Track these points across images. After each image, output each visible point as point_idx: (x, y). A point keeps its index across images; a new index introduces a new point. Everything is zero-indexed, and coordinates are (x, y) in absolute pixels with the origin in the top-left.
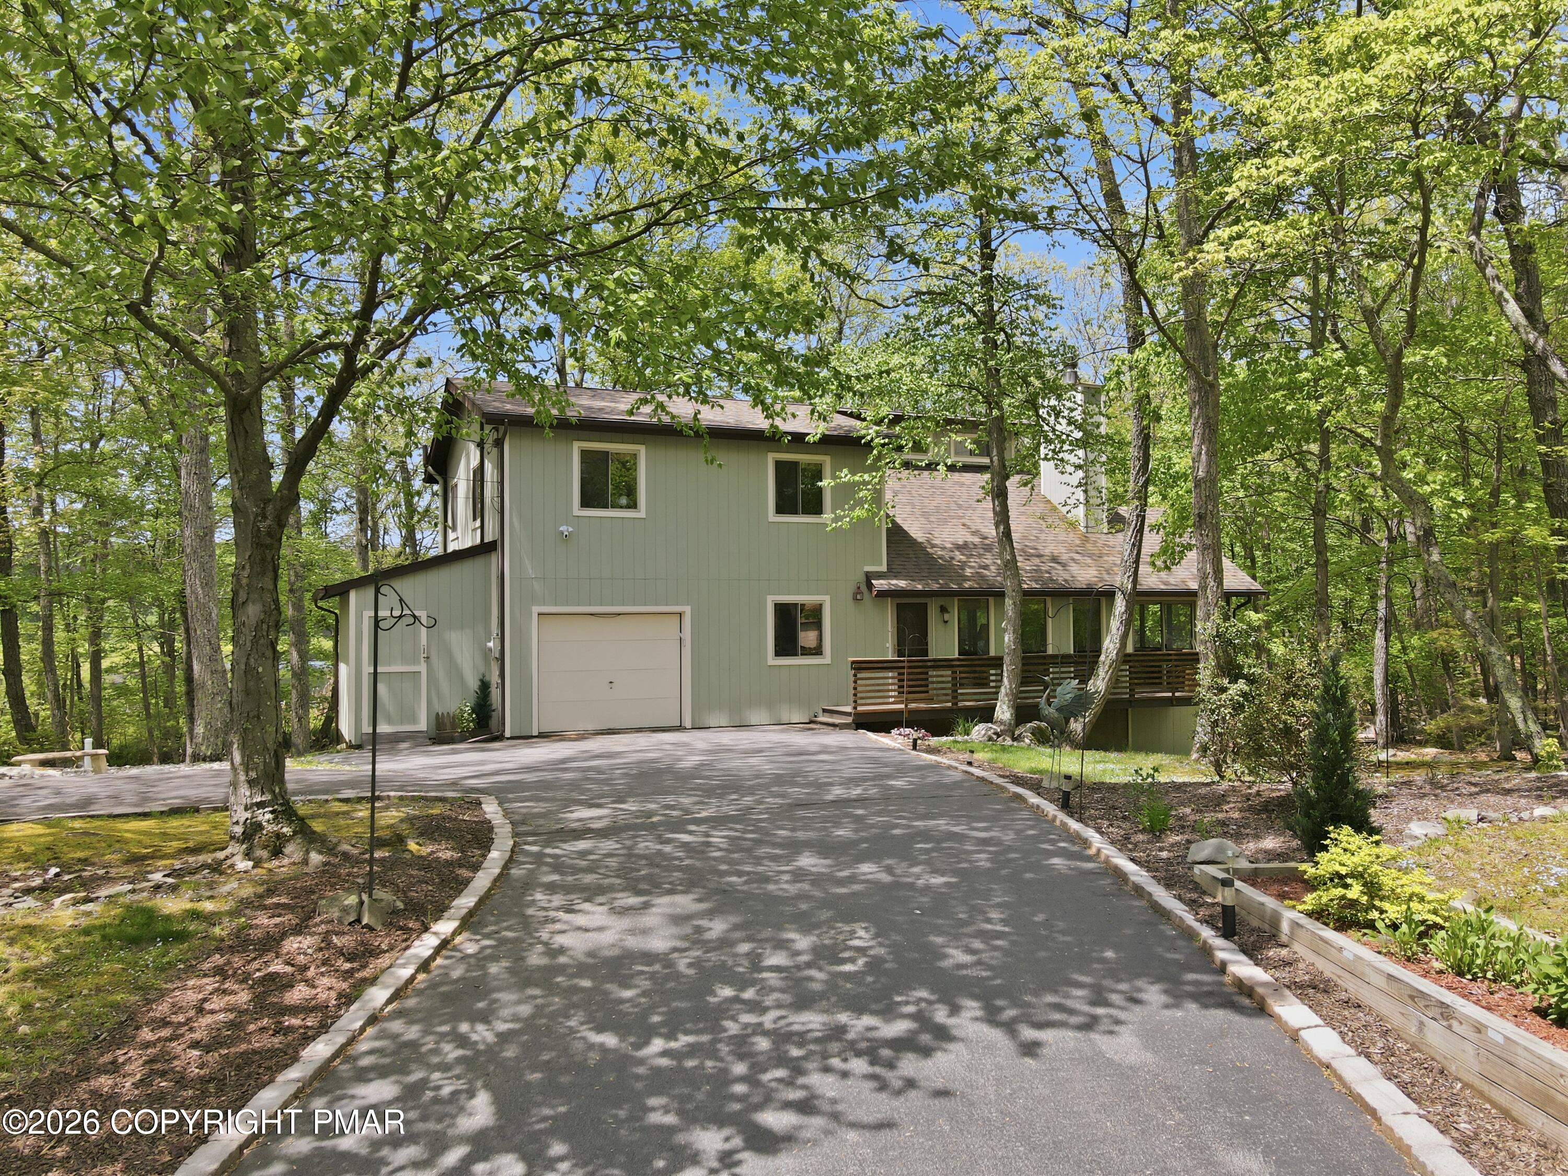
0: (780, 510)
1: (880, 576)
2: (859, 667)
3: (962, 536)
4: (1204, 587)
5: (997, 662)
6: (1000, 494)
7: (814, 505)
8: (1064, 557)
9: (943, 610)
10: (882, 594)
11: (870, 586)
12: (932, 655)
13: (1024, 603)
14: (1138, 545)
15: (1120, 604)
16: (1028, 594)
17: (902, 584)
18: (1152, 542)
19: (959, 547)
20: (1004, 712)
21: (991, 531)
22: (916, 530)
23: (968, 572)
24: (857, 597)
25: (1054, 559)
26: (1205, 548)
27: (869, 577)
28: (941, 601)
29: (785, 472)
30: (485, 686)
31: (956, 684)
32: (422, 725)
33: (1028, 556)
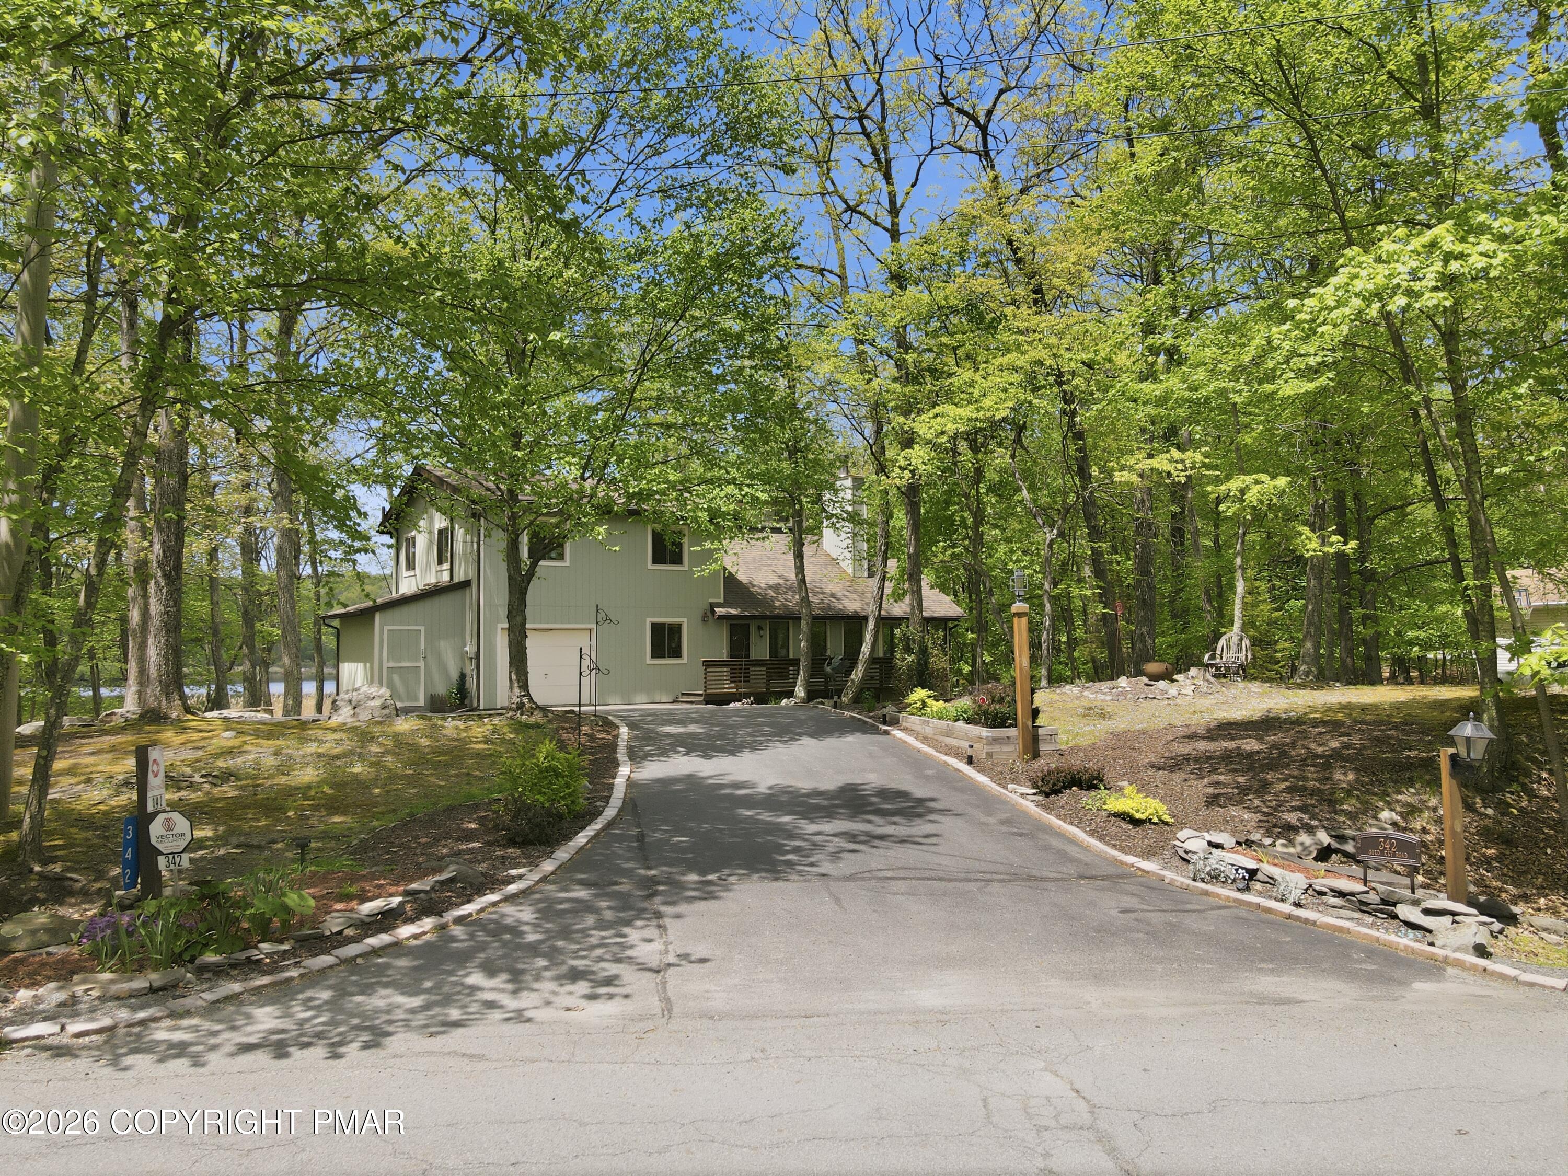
0: (655, 561)
1: (719, 605)
2: (707, 664)
3: (774, 580)
4: (913, 613)
5: (796, 662)
6: (799, 556)
7: (677, 559)
8: (839, 595)
9: (760, 628)
10: (721, 617)
11: (713, 612)
12: (753, 656)
13: (813, 624)
14: (882, 588)
15: (871, 625)
16: (815, 618)
17: (734, 612)
18: (889, 587)
19: (770, 587)
20: (800, 692)
21: (793, 576)
22: (742, 577)
23: (777, 604)
24: (704, 619)
25: (833, 595)
26: (913, 592)
27: (712, 606)
28: (759, 622)
29: (658, 539)
30: (463, 676)
31: (769, 676)
32: (421, 703)
33: (815, 594)
